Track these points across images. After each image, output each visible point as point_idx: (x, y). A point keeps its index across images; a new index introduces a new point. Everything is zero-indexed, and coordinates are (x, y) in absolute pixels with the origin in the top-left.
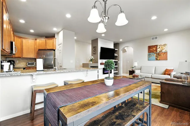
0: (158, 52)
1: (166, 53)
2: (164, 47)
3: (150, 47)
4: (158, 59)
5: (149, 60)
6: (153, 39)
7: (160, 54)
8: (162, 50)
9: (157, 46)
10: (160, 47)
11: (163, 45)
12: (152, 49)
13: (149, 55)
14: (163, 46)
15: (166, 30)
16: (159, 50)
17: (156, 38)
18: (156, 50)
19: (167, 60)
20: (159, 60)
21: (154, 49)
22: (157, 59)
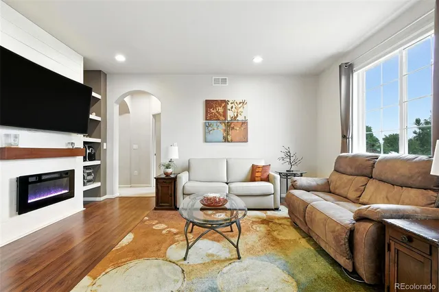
0: (229, 119)
1: (244, 123)
2: (241, 109)
3: (209, 104)
4: (229, 138)
5: (206, 141)
6: (217, 81)
7: (232, 126)
8: (237, 115)
9: (226, 102)
10: (232, 107)
11: (240, 103)
12: (214, 110)
13: (207, 126)
14: (240, 106)
15: (258, 60)
16: (230, 114)
17: (224, 81)
18: (225, 115)
19: (247, 141)
20: (232, 141)
21: (221, 110)
22: (226, 140)
